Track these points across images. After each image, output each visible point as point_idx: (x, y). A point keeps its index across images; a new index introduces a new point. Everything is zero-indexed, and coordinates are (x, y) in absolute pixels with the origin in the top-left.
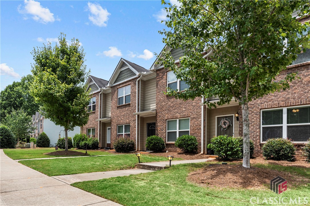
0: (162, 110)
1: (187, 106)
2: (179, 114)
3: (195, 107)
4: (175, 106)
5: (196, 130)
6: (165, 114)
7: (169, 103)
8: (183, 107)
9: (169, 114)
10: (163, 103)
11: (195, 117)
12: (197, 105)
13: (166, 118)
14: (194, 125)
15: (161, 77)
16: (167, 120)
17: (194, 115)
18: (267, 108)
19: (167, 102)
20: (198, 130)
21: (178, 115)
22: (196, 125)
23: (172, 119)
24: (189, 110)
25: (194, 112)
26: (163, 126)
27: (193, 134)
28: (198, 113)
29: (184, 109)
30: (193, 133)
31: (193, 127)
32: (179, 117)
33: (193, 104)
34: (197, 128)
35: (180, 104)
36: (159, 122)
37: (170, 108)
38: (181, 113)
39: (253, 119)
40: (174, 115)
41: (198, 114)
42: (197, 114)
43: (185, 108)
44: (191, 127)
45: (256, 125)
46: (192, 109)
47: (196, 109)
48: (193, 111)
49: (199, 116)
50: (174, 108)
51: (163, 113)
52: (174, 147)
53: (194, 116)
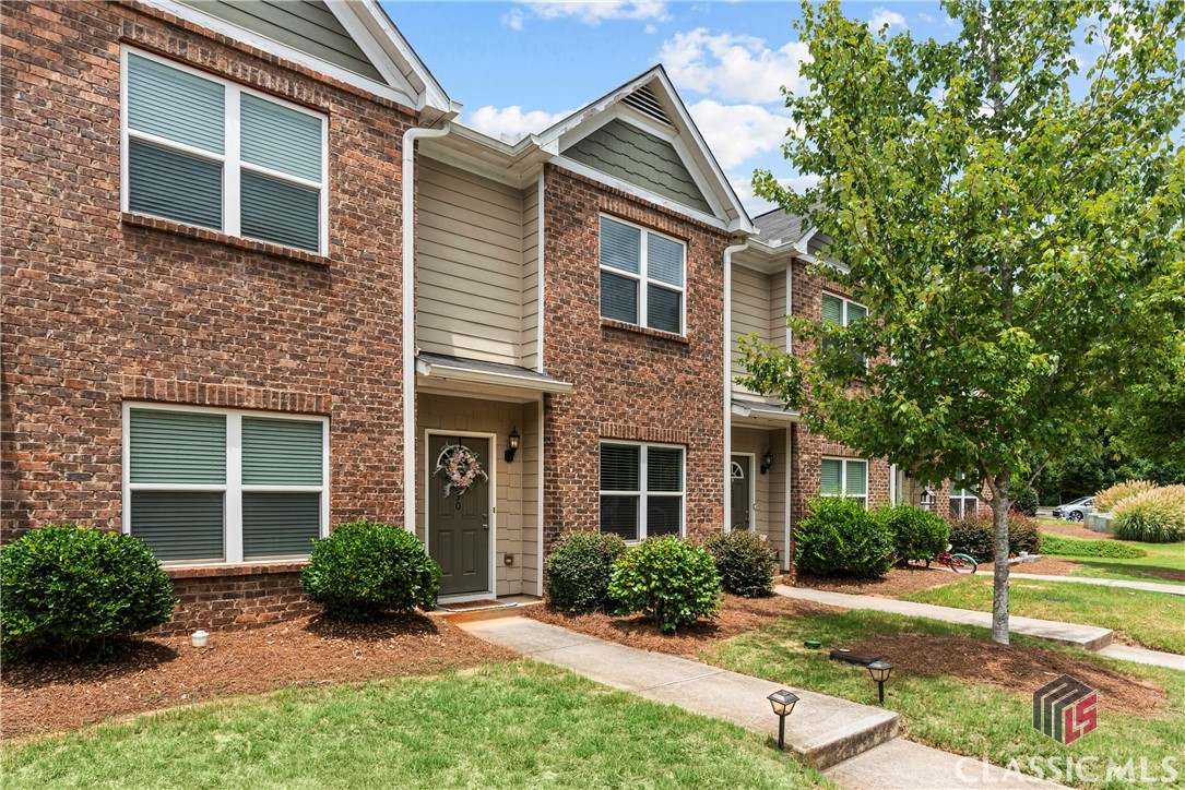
0: (73, 318)
1: (312, 350)
2: (249, 383)
3: (361, 365)
4: (218, 327)
5: (370, 490)
6: (111, 352)
7: (159, 286)
8: (285, 346)
9: (160, 366)
10: (88, 265)
11: (362, 424)
12: (372, 360)
13: (125, 390)
14: (356, 467)
15: (56, 48)
16: (127, 407)
17: (360, 409)
18: (615, 438)
19: (128, 266)
20: (382, 490)
21: (245, 386)
22: (373, 468)
23: (191, 404)
24: (324, 375)
25: (359, 395)
26: (82, 441)
27: (354, 512)
28: (380, 403)
29: (287, 362)
30: (350, 507)
31: (353, 475)
32: (252, 405)
33: (350, 350)
34: (378, 483)
35: (260, 320)
36: (30, 410)
37: (168, 324)
38: (266, 377)
39: (584, 465)
40: (209, 380)
41: (380, 411)
42: (372, 409)
43: (294, 357)
44: (335, 475)
45: (591, 488)
46: (347, 372)
47: (370, 381)
48: (354, 387)
49: (387, 419)
50: (202, 335)
51: (79, 339)
52: (215, 597)
53: (357, 418)
